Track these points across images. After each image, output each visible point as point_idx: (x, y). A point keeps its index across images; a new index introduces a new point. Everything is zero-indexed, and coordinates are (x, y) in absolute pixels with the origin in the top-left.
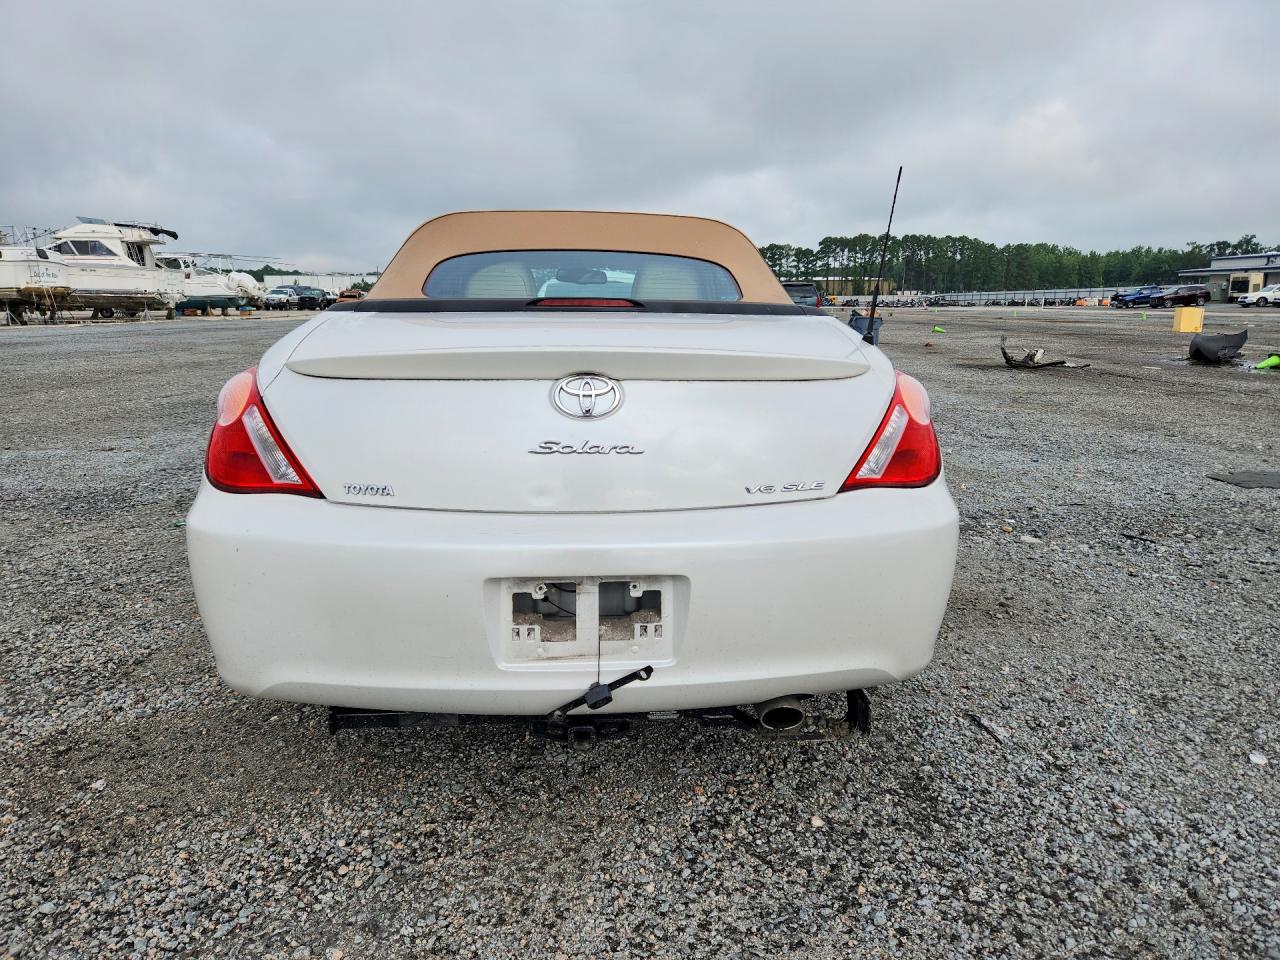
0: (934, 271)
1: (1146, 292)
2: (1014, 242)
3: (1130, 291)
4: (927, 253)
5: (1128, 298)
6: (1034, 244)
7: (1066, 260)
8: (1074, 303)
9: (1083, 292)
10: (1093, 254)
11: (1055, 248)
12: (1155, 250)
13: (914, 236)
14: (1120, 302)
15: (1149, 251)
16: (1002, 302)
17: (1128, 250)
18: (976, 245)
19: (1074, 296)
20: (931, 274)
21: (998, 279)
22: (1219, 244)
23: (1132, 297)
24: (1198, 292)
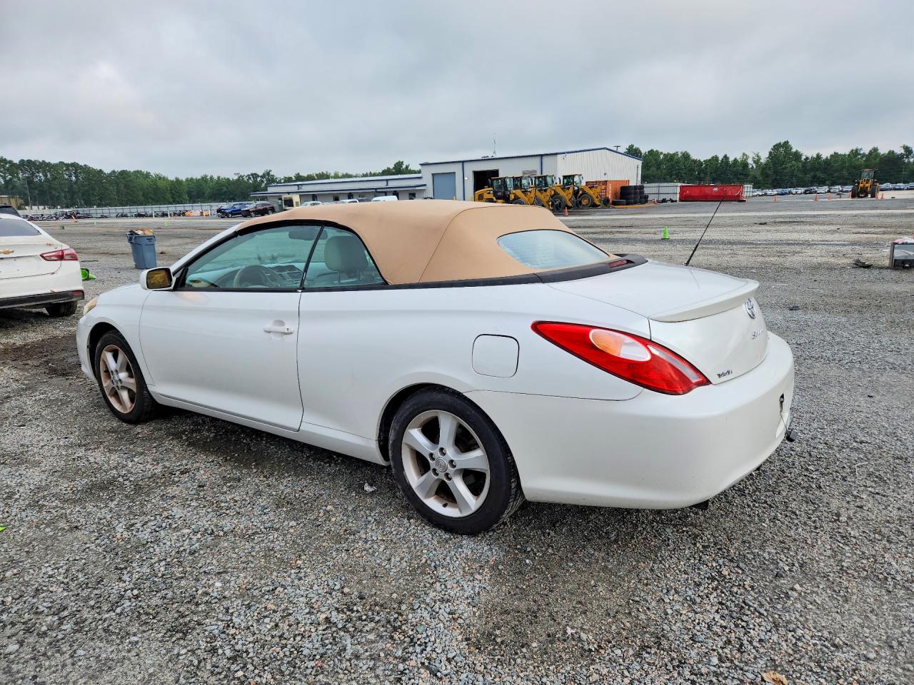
0: (55, 189)
1: (237, 207)
2: (118, 169)
3: (225, 206)
4: (46, 176)
5: (227, 211)
6: (132, 171)
7: (160, 184)
8: (184, 214)
9: (187, 207)
10: (177, 179)
11: (148, 174)
12: (215, 177)
13: (29, 161)
14: (222, 213)
15: (212, 178)
16: (129, 215)
17: (199, 177)
18: (86, 170)
19: (182, 209)
20: (54, 192)
21: (112, 196)
22: (252, 175)
23: (230, 211)
24: (268, 207)
